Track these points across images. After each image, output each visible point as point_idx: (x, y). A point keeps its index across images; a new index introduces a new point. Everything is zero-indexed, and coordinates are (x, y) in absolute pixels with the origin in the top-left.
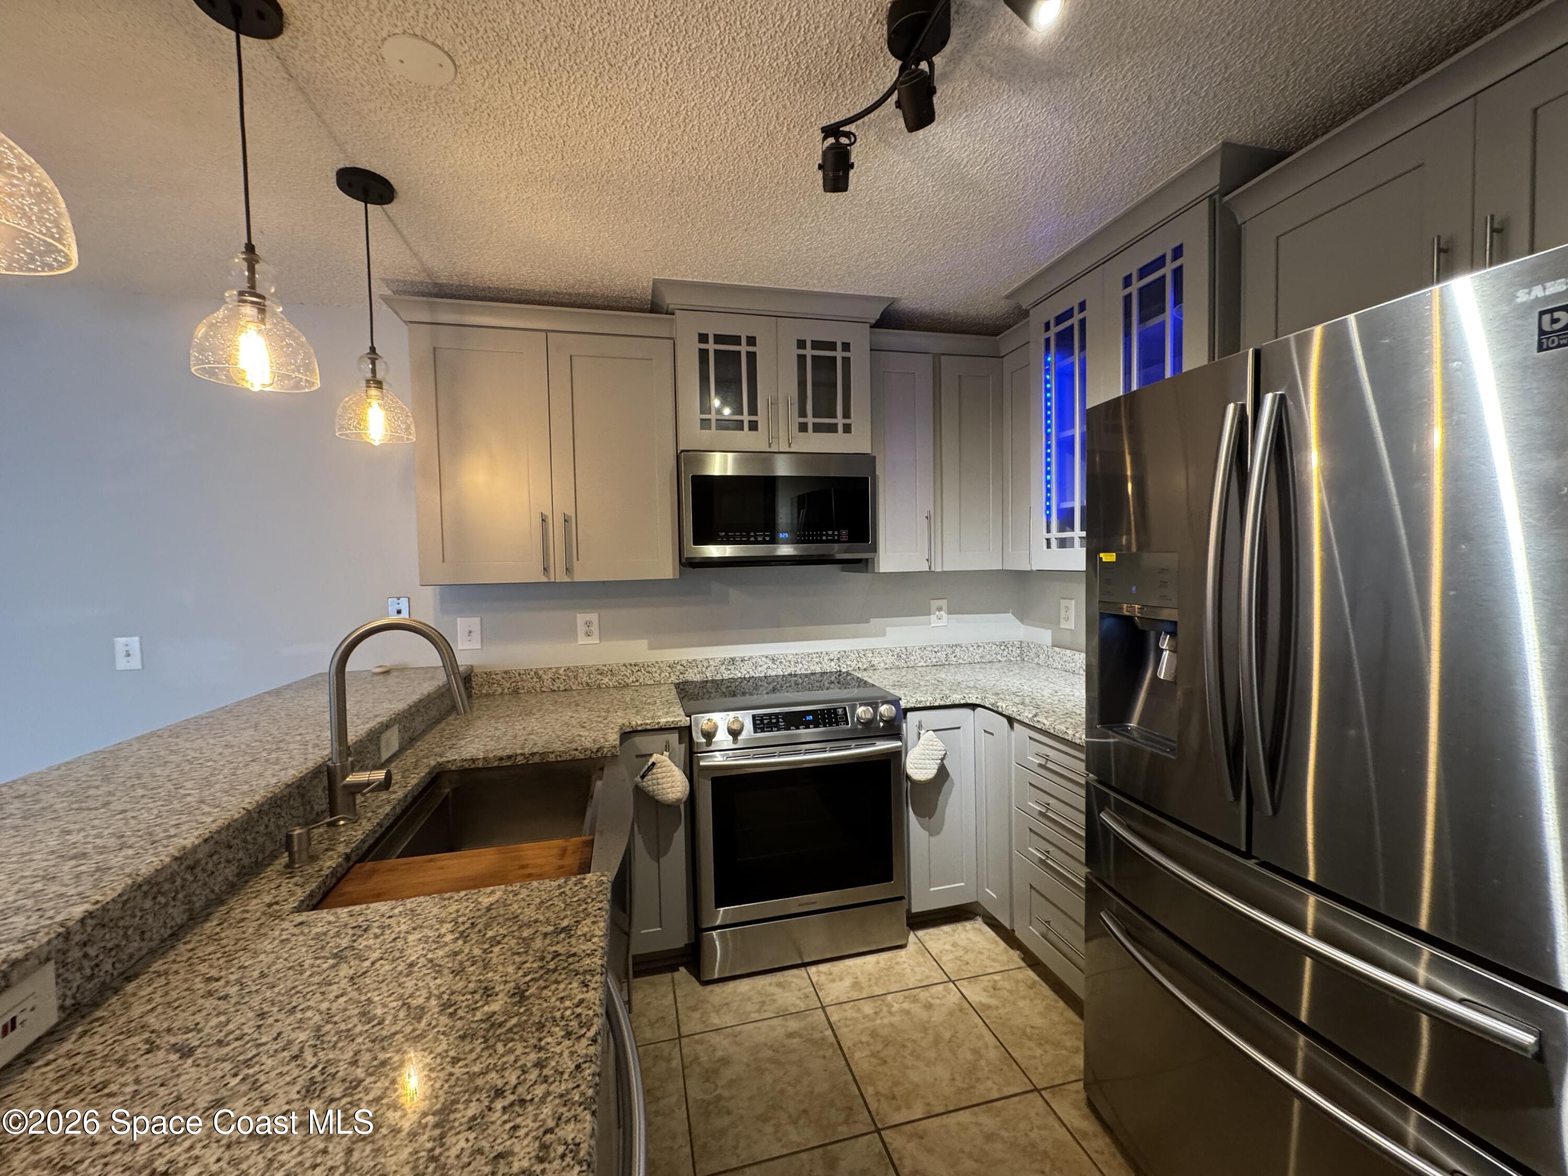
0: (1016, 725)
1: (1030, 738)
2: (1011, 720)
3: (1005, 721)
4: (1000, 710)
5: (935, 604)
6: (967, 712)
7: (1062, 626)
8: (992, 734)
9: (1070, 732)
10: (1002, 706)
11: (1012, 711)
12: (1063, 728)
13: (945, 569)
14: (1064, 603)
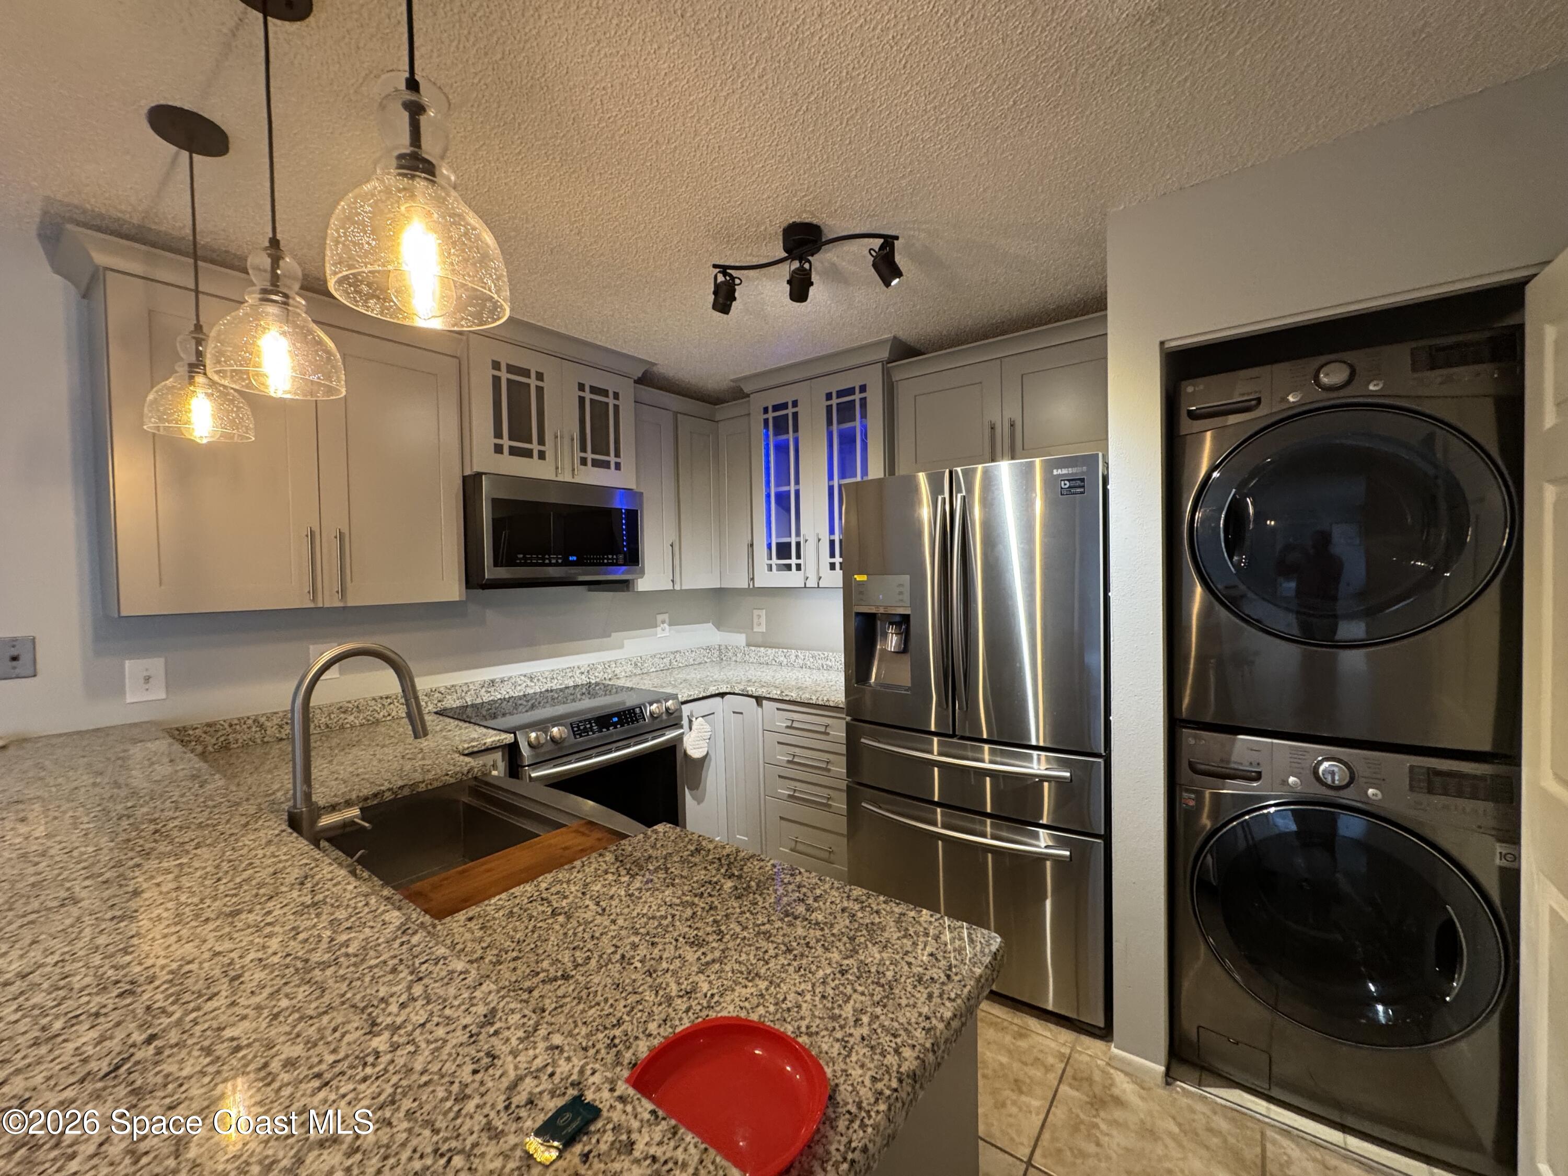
0: (764, 702)
1: (778, 709)
2: (759, 700)
3: (754, 700)
4: (750, 693)
5: (660, 618)
6: (718, 699)
7: (755, 630)
8: (741, 713)
9: (814, 697)
10: (751, 690)
11: (761, 692)
12: (808, 696)
13: (684, 588)
14: (756, 612)
